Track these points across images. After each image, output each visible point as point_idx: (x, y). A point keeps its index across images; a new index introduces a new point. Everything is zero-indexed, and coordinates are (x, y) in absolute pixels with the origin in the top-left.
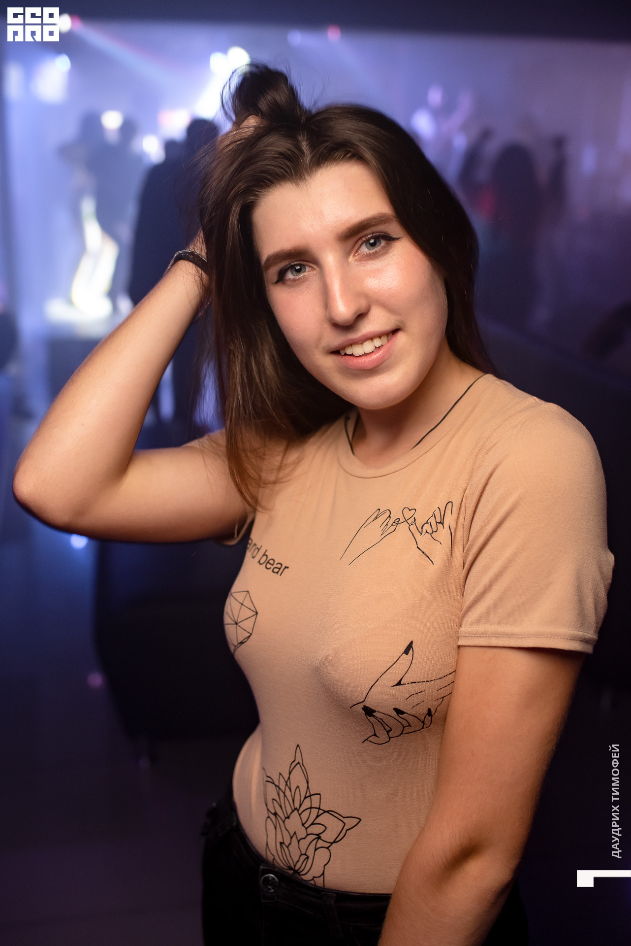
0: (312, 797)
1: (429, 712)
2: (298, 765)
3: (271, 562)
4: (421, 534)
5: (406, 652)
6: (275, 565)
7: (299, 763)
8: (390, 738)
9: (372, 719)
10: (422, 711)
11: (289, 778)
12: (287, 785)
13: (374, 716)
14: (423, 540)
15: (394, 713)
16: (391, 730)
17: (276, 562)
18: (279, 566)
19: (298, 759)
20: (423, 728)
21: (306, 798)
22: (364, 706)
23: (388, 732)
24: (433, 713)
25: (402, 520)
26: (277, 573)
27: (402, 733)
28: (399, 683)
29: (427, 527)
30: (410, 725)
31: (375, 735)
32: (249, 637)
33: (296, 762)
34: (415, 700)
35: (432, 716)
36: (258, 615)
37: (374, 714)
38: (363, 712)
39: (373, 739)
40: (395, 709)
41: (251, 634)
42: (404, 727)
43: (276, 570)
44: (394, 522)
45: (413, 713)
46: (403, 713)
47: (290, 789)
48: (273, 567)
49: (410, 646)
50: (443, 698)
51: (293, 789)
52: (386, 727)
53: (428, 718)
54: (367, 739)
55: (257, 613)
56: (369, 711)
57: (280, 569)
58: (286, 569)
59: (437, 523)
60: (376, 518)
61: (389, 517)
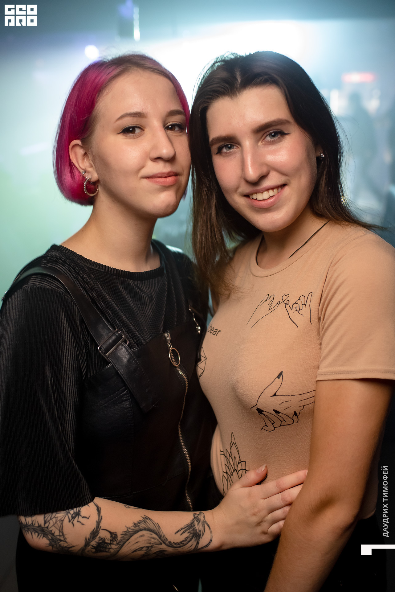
0: (242, 462)
1: (295, 414)
2: (234, 444)
3: (213, 329)
4: (292, 309)
5: (278, 377)
6: (214, 331)
7: (234, 443)
8: (275, 428)
9: (262, 415)
10: (291, 412)
11: (231, 452)
12: (230, 456)
13: (263, 414)
14: (292, 313)
15: (274, 413)
16: (274, 423)
17: (215, 329)
18: (216, 330)
19: (233, 441)
20: (293, 423)
21: (239, 463)
22: (257, 408)
23: (273, 424)
24: (298, 414)
25: (282, 301)
26: (215, 334)
27: (281, 425)
28: (275, 395)
29: (295, 305)
30: (284, 421)
31: (266, 426)
32: (203, 372)
33: (232, 442)
34: (285, 405)
35: (297, 416)
36: (207, 359)
37: (263, 413)
38: (257, 412)
39: (265, 428)
40: (274, 410)
41: (204, 370)
42: (281, 421)
43: (214, 333)
44: (277, 304)
45: (285, 413)
46: (279, 413)
47: (232, 458)
48: (213, 332)
49: (281, 374)
50: (304, 406)
51: (233, 458)
52: (271, 421)
53: (295, 417)
54: (262, 428)
55: (206, 358)
56: (260, 411)
57: (216, 332)
58: (219, 332)
59: (302, 305)
60: (267, 300)
61: (273, 298)
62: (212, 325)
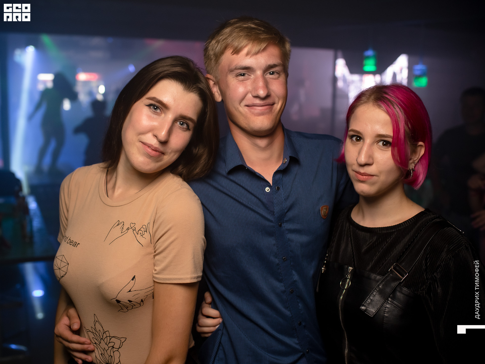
0: (106, 332)
1: (142, 301)
3: (72, 242)
4: (138, 234)
5: (133, 279)
6: (74, 243)
7: (97, 321)
8: (128, 310)
9: (119, 304)
10: (139, 300)
11: (95, 328)
12: (95, 330)
14: (139, 236)
15: (128, 302)
16: (128, 307)
17: (74, 242)
18: (75, 243)
20: (140, 306)
21: (103, 333)
22: (117, 300)
23: (127, 308)
24: (143, 301)
25: (130, 228)
26: (75, 246)
27: (132, 308)
28: (130, 291)
29: (140, 232)
30: (135, 305)
31: (122, 309)
32: (66, 274)
34: (136, 296)
35: (143, 302)
36: (69, 265)
37: (120, 302)
38: (116, 302)
39: (122, 310)
40: (129, 300)
41: (66, 273)
42: (133, 306)
43: (74, 245)
44: (127, 229)
45: (136, 301)
46: (131, 301)
47: (97, 332)
48: (73, 244)
49: (134, 277)
50: (147, 295)
51: (98, 332)
52: (125, 306)
53: (142, 303)
54: (119, 311)
55: (68, 264)
56: (118, 302)
57: (76, 244)
58: (79, 244)
59: (144, 231)
60: (118, 225)
61: (123, 224)
62: (70, 238)
